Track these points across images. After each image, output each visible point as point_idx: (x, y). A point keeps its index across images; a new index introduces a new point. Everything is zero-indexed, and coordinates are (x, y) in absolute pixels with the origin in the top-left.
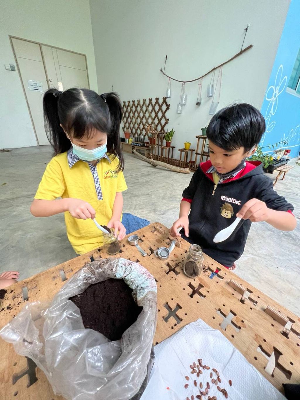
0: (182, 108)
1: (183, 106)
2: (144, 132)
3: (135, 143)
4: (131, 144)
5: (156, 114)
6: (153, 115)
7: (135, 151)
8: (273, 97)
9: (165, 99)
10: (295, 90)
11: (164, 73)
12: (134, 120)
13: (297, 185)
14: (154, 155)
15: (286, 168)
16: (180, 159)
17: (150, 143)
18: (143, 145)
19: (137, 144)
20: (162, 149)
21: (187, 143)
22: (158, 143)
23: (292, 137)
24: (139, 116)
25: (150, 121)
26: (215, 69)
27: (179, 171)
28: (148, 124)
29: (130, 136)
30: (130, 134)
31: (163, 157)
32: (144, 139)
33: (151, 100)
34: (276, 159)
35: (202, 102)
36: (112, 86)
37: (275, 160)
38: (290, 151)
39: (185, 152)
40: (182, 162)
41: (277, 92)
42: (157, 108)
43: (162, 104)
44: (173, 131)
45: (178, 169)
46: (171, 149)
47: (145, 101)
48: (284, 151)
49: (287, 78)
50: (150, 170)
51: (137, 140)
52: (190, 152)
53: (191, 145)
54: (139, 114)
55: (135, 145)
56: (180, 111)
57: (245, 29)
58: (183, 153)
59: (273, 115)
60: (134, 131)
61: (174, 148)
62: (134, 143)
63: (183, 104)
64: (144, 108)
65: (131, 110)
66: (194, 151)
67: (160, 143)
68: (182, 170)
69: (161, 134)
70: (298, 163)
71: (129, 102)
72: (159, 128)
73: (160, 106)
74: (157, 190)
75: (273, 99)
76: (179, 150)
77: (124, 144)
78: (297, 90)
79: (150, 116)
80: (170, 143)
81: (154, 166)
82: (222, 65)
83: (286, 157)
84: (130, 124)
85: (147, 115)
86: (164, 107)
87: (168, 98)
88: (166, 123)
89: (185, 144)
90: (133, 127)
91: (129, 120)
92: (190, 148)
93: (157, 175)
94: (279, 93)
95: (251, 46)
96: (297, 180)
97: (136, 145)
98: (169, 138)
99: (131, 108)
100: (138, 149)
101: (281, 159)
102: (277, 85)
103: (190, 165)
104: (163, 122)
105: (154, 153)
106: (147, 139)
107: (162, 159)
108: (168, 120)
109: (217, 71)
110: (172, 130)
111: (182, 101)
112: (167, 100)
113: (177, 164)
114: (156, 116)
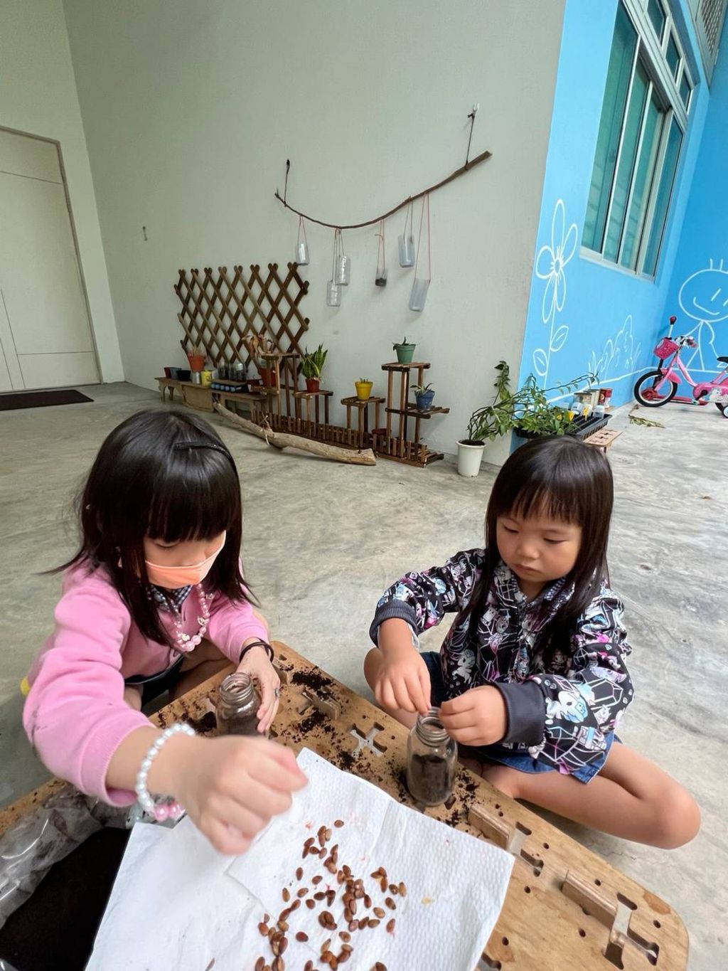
0: (339, 292)
1: (343, 287)
2: (244, 353)
3: (221, 385)
4: (209, 387)
5: (275, 304)
6: (266, 307)
7: (221, 406)
8: (553, 270)
9: (293, 268)
10: (601, 252)
11: (285, 203)
12: (213, 321)
13: (635, 477)
14: (277, 416)
15: (605, 436)
16: (349, 426)
17: (261, 383)
18: (245, 390)
19: (225, 385)
20: (298, 401)
21: (362, 383)
22: (284, 383)
23: (612, 356)
24: (225, 310)
25: (258, 323)
26: (410, 200)
27: (346, 459)
28: (255, 332)
29: (205, 364)
30: (205, 358)
31: (302, 421)
32: (246, 370)
33: (255, 269)
34: (581, 415)
35: (390, 278)
36: (144, 228)
37: (578, 418)
38: (610, 392)
39: (360, 408)
40: (353, 432)
41: (560, 259)
42: (274, 290)
43: (288, 281)
44: (323, 350)
45: (343, 453)
46: (322, 397)
47: (239, 270)
48: (598, 392)
49: (576, 228)
50: (265, 461)
51: (226, 374)
52: (372, 406)
53: (373, 388)
54: (226, 304)
55: (220, 390)
56: (335, 300)
57: (469, 116)
58: (354, 409)
59: (560, 310)
60: (215, 350)
61: (331, 394)
62: (216, 384)
63: (342, 282)
64: (240, 290)
65: (203, 295)
66: (383, 401)
67: (291, 383)
68: (354, 456)
69: (291, 359)
70: (633, 417)
71: (195, 272)
72: (285, 342)
73: (284, 287)
74: (285, 524)
75: (554, 276)
76: (343, 402)
77: (187, 386)
78: (605, 252)
79: (257, 310)
80: (317, 383)
81: (277, 448)
82: (428, 192)
83: (602, 409)
84: (201, 331)
85: (249, 307)
86: (294, 289)
87: (300, 264)
88: (303, 329)
89: (356, 384)
90: (213, 339)
91: (200, 320)
92: (371, 396)
93: (284, 474)
94: (564, 260)
95: (486, 155)
96: (635, 464)
97: (224, 390)
98: (313, 369)
99: (203, 290)
100: (228, 399)
101: (592, 413)
102: (558, 243)
103: (374, 439)
104: (294, 326)
105: (275, 412)
106: (253, 373)
107: (299, 425)
108: (307, 321)
109: (417, 205)
110: (320, 348)
111: (338, 276)
112: (300, 270)
113: (340, 438)
114: (275, 311)
